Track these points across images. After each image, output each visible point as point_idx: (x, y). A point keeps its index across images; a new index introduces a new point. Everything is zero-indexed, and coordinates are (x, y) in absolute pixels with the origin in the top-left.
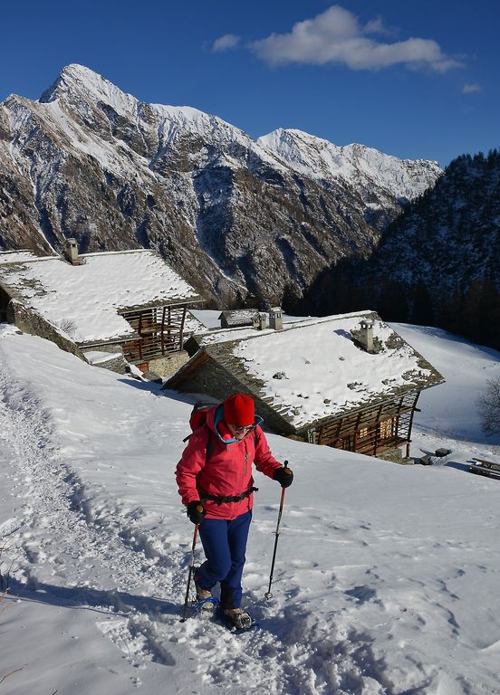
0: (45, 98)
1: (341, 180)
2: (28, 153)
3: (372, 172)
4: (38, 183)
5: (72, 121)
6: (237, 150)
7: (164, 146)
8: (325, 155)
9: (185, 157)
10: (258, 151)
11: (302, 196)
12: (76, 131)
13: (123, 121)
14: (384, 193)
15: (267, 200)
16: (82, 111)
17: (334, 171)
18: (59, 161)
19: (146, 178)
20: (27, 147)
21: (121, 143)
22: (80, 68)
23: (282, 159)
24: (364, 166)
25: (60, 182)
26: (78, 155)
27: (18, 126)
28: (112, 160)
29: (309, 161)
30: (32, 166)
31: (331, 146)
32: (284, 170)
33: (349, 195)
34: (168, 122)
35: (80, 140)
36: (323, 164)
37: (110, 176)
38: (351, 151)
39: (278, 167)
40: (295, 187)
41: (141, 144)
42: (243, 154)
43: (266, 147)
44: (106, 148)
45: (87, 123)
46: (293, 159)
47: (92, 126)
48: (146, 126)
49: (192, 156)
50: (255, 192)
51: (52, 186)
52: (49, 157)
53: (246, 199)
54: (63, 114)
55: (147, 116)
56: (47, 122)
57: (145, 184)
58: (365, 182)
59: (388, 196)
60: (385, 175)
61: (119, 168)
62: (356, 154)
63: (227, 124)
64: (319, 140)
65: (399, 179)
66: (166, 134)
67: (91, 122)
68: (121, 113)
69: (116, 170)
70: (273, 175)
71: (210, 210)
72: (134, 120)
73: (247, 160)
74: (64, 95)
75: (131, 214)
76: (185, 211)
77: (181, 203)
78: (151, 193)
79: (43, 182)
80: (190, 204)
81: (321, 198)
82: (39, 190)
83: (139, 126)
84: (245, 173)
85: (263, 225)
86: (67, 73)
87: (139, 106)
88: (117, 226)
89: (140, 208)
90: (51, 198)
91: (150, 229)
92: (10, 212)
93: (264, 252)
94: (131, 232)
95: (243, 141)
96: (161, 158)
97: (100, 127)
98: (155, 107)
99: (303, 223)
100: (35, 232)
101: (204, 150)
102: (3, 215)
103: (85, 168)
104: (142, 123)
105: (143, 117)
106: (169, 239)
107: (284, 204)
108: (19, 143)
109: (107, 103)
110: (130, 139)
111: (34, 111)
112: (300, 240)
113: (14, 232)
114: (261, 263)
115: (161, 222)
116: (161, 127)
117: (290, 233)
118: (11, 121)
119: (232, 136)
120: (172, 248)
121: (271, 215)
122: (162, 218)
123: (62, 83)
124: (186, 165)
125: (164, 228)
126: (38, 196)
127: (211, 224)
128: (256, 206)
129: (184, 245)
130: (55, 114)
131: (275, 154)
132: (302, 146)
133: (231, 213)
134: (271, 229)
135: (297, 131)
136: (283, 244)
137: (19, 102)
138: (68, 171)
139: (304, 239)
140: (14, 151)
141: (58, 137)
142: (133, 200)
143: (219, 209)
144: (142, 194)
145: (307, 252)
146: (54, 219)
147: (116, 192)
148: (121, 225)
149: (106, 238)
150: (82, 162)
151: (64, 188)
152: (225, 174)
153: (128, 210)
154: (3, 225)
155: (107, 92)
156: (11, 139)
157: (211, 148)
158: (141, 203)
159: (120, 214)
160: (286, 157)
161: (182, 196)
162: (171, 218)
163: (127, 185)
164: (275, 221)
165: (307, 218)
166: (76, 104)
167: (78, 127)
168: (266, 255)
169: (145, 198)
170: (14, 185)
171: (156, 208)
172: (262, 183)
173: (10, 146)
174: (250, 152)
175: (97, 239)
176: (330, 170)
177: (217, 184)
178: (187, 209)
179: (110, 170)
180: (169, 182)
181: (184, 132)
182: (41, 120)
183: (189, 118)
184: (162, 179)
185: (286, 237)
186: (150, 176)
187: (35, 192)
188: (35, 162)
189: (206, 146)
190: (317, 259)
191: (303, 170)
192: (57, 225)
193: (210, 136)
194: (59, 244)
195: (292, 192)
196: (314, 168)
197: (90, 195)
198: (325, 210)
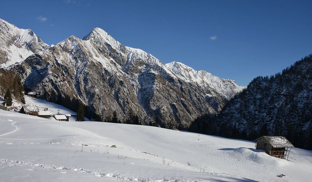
0: (85, 39)
1: (197, 84)
2: (75, 58)
3: (209, 82)
4: (77, 70)
5: (94, 48)
6: (157, 68)
7: (129, 62)
8: (191, 73)
9: (137, 68)
10: (165, 69)
11: (181, 88)
12: (95, 53)
13: (114, 51)
14: (213, 91)
15: (168, 88)
16: (98, 45)
17: (194, 80)
18: (87, 63)
19: (121, 74)
20: (75, 56)
21: (112, 59)
22: (100, 29)
23: (174, 73)
24: (205, 79)
25: (86, 71)
26: (95, 62)
27: (73, 47)
28: (108, 65)
29: (184, 75)
30: (76, 64)
31: (193, 70)
32: (175, 77)
33: (200, 90)
34: (131, 54)
35: (96, 56)
36: (190, 77)
37: (106, 71)
38: (201, 73)
39: (172, 76)
40: (179, 84)
41: (120, 60)
42: (159, 69)
43: (168, 68)
44: (106, 60)
45: (100, 50)
46: (178, 74)
47: (102, 51)
48: (123, 54)
49: (140, 68)
50: (164, 84)
51: (83, 72)
52: (83, 61)
53: (160, 87)
54: (91, 46)
55: (124, 51)
56: (85, 48)
57: (119, 77)
58: (206, 86)
59: (215, 92)
60: (214, 84)
61: (110, 68)
62: (203, 74)
63: (154, 57)
64: (189, 68)
65: (219, 86)
66: (130, 58)
67: (101, 50)
68: (114, 48)
69: (109, 69)
70: (171, 80)
71: (145, 90)
72: (118, 51)
73: (161, 72)
74: (92, 39)
75: (113, 87)
76: (134, 88)
77: (133, 85)
78: (122, 80)
79: (79, 70)
80: (137, 86)
81: (189, 90)
82: (77, 73)
83: (120, 53)
84: (160, 76)
85: (166, 98)
86: (95, 31)
87: (121, 46)
88: (107, 91)
89: (117, 85)
90: (81, 77)
91: (120, 94)
92: (64, 80)
93: (165, 109)
94: (112, 94)
95: (160, 64)
96: (127, 67)
97: (105, 52)
98: (127, 47)
99: (182, 99)
100: (73, 89)
101: (145, 66)
102: (61, 81)
103: (97, 66)
104: (121, 52)
105: (122, 50)
106: (127, 99)
107: (175, 90)
108: (72, 54)
109: (109, 43)
110: (116, 58)
111: (80, 43)
112: (180, 105)
113: (65, 88)
114: (164, 113)
115: (125, 92)
116: (129, 55)
117: (176, 102)
118: (70, 45)
119: (155, 62)
120: (128, 103)
121: (169, 94)
122: (125, 90)
123: (92, 34)
124: (137, 71)
125: (126, 94)
126: (76, 76)
127: (144, 95)
128: (163, 90)
129: (133, 102)
130: (88, 45)
131: (172, 71)
132: (182, 69)
133: (153, 91)
134: (169, 100)
135: (181, 63)
136: (173, 106)
137: (75, 39)
138: (90, 67)
139: (182, 105)
140: (69, 57)
141: (88, 53)
142: (114, 82)
143: (148, 89)
144: (118, 80)
145: (183, 111)
146: (81, 85)
147: (108, 78)
148: (108, 91)
149: (102, 95)
150: (96, 64)
151: (88, 74)
152: (152, 76)
153: (112, 85)
154: (61, 85)
155: (109, 39)
156: (69, 52)
157: (148, 65)
158: (117, 83)
159: (108, 87)
160: (175, 73)
161: (134, 83)
162: (129, 91)
163: (113, 75)
164: (171, 96)
165: (183, 97)
166: (97, 42)
167: (96, 51)
168: (166, 110)
169: (119, 82)
170: (67, 70)
171: (123, 86)
172: (166, 81)
173: (68, 55)
174: (162, 69)
175: (98, 95)
176: (192, 79)
177: (148, 79)
178: (135, 88)
179: (107, 69)
180: (129, 76)
181: (138, 58)
182: (82, 46)
183: (139, 53)
184: (127, 75)
185: (174, 103)
186: (122, 73)
187: (75, 74)
188: (77, 62)
189: (146, 64)
190: (187, 114)
191: (182, 78)
192: (82, 88)
193: (147, 61)
194: (82, 96)
195: (177, 86)
196: (186, 78)
197: (97, 77)
198: (190, 95)
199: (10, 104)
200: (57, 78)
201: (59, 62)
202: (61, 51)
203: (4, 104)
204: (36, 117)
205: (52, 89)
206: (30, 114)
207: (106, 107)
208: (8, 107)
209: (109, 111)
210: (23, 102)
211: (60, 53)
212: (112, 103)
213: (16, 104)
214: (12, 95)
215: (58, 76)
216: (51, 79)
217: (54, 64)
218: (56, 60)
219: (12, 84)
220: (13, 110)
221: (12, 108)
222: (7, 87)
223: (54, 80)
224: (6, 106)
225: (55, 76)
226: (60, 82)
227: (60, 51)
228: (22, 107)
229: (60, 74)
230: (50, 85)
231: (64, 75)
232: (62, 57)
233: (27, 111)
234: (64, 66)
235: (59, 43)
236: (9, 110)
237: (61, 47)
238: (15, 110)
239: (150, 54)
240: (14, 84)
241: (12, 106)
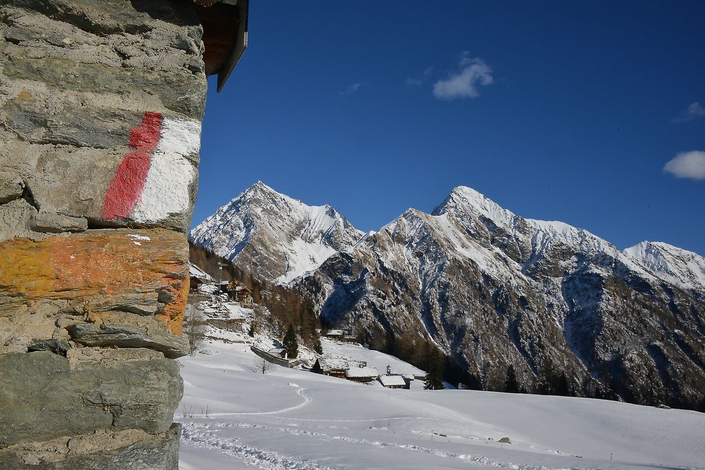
0: (436, 212)
2: (419, 255)
4: (425, 280)
5: (457, 231)
6: (603, 260)
7: (537, 253)
8: (691, 265)
9: (556, 264)
10: (625, 261)
11: (672, 304)
12: (460, 239)
13: (501, 232)
15: (637, 306)
16: (466, 223)
17: (703, 281)
18: (444, 263)
19: (520, 281)
20: (418, 250)
21: (498, 250)
22: (466, 189)
23: (649, 269)
25: (443, 280)
26: (460, 258)
27: (412, 233)
28: (490, 263)
29: (676, 271)
30: (421, 266)
31: (698, 258)
32: (652, 279)
34: (541, 235)
35: (463, 246)
36: (691, 275)
37: (487, 277)
39: (645, 275)
40: (664, 295)
41: (516, 252)
42: (611, 263)
43: (632, 258)
44: (485, 254)
45: (469, 232)
46: (659, 269)
47: (474, 235)
48: (521, 236)
49: (562, 263)
50: (625, 298)
51: (436, 283)
52: (435, 260)
53: (616, 305)
54: (450, 225)
55: (522, 229)
56: (437, 230)
57: (518, 287)
61: (495, 271)
63: (594, 236)
64: (685, 252)
66: (539, 243)
67: (472, 232)
68: (499, 225)
69: (493, 273)
70: (642, 285)
71: (579, 313)
72: (510, 231)
73: (614, 269)
74: (452, 210)
75: (504, 312)
76: (554, 312)
77: (551, 306)
78: (524, 295)
79: (428, 280)
80: (561, 307)
81: (692, 308)
82: (424, 286)
83: (515, 236)
84: (615, 280)
85: (633, 331)
86: (456, 193)
87: (516, 220)
88: (491, 322)
89: (513, 307)
90: (434, 294)
91: (521, 327)
92: (398, 303)
93: (635, 357)
94: (503, 328)
95: (610, 251)
96: (534, 264)
97: (481, 236)
98: (528, 221)
99: (676, 331)
100: (418, 322)
101: (574, 258)
102: (393, 304)
103: (466, 269)
104: (518, 233)
105: (518, 228)
106: (539, 337)
107: (655, 311)
108: (412, 246)
109: (487, 217)
110: (506, 247)
111: (427, 221)
112: (673, 347)
113: (400, 319)
114: (632, 368)
115: (532, 321)
116: (535, 238)
117: (662, 340)
118: (407, 229)
119: (599, 247)
120: (542, 347)
121: (642, 321)
122: (533, 318)
123: (451, 200)
124: (557, 272)
125: (535, 327)
126: (423, 291)
127: (580, 326)
128: (626, 312)
129: (553, 344)
130: (443, 224)
131: (642, 264)
132: (669, 257)
133: (601, 317)
134: (642, 335)
135: (662, 244)
136: (655, 351)
137: (415, 214)
138: (451, 271)
139: (678, 347)
140: (407, 253)
141: (445, 243)
142: (507, 300)
143: (589, 313)
144: (516, 295)
145: (682, 360)
146: (435, 311)
147: (491, 292)
148: (495, 322)
149: (481, 332)
150: (464, 265)
151: (447, 286)
152: (595, 280)
153: (502, 309)
154: (391, 313)
155: (488, 208)
156: (406, 243)
157: (581, 257)
158: (514, 303)
159: (494, 312)
160: (652, 268)
161: (552, 299)
162: (542, 319)
163: (502, 286)
164: (646, 327)
165: (680, 326)
166: (461, 217)
167: (461, 235)
168: (638, 360)
169: (518, 299)
170: (404, 281)
171: (528, 308)
172: (631, 291)
173: (404, 249)
174: (617, 262)
175: (472, 333)
176: (699, 280)
177: (586, 289)
178: (557, 311)
179: (487, 272)
180: (541, 286)
181: (556, 242)
182: (432, 229)
183: (559, 231)
184: (534, 283)
185: (658, 343)
186: (523, 280)
187: (421, 287)
188: (423, 262)
189: (577, 255)
190: (694, 368)
191: (670, 280)
192: (437, 317)
193: (578, 247)
194: (437, 334)
195: (661, 300)
196: (682, 278)
197: (468, 293)
198: (698, 320)
199: (293, 354)
200: (384, 298)
201: (385, 265)
202: (390, 243)
203: (283, 354)
204: (345, 381)
205: (374, 322)
206: (332, 375)
207: (492, 359)
208: (291, 361)
209: (499, 367)
210: (318, 350)
211: (388, 247)
212: (505, 349)
213: (305, 354)
214: (299, 337)
215: (386, 293)
216: (372, 302)
217: (376, 269)
218: (379, 261)
219: (298, 314)
220: (300, 366)
221: (297, 363)
222: (288, 321)
223: (378, 304)
224: (286, 358)
225: (379, 296)
226: (390, 306)
227: (387, 243)
228: (317, 360)
229: (390, 290)
230: (370, 314)
231: (397, 292)
232: (391, 256)
233: (325, 369)
234: (396, 272)
235: (385, 227)
236: (292, 367)
237: (390, 234)
238: (303, 367)
239: (584, 231)
240: (301, 315)
241: (298, 359)
